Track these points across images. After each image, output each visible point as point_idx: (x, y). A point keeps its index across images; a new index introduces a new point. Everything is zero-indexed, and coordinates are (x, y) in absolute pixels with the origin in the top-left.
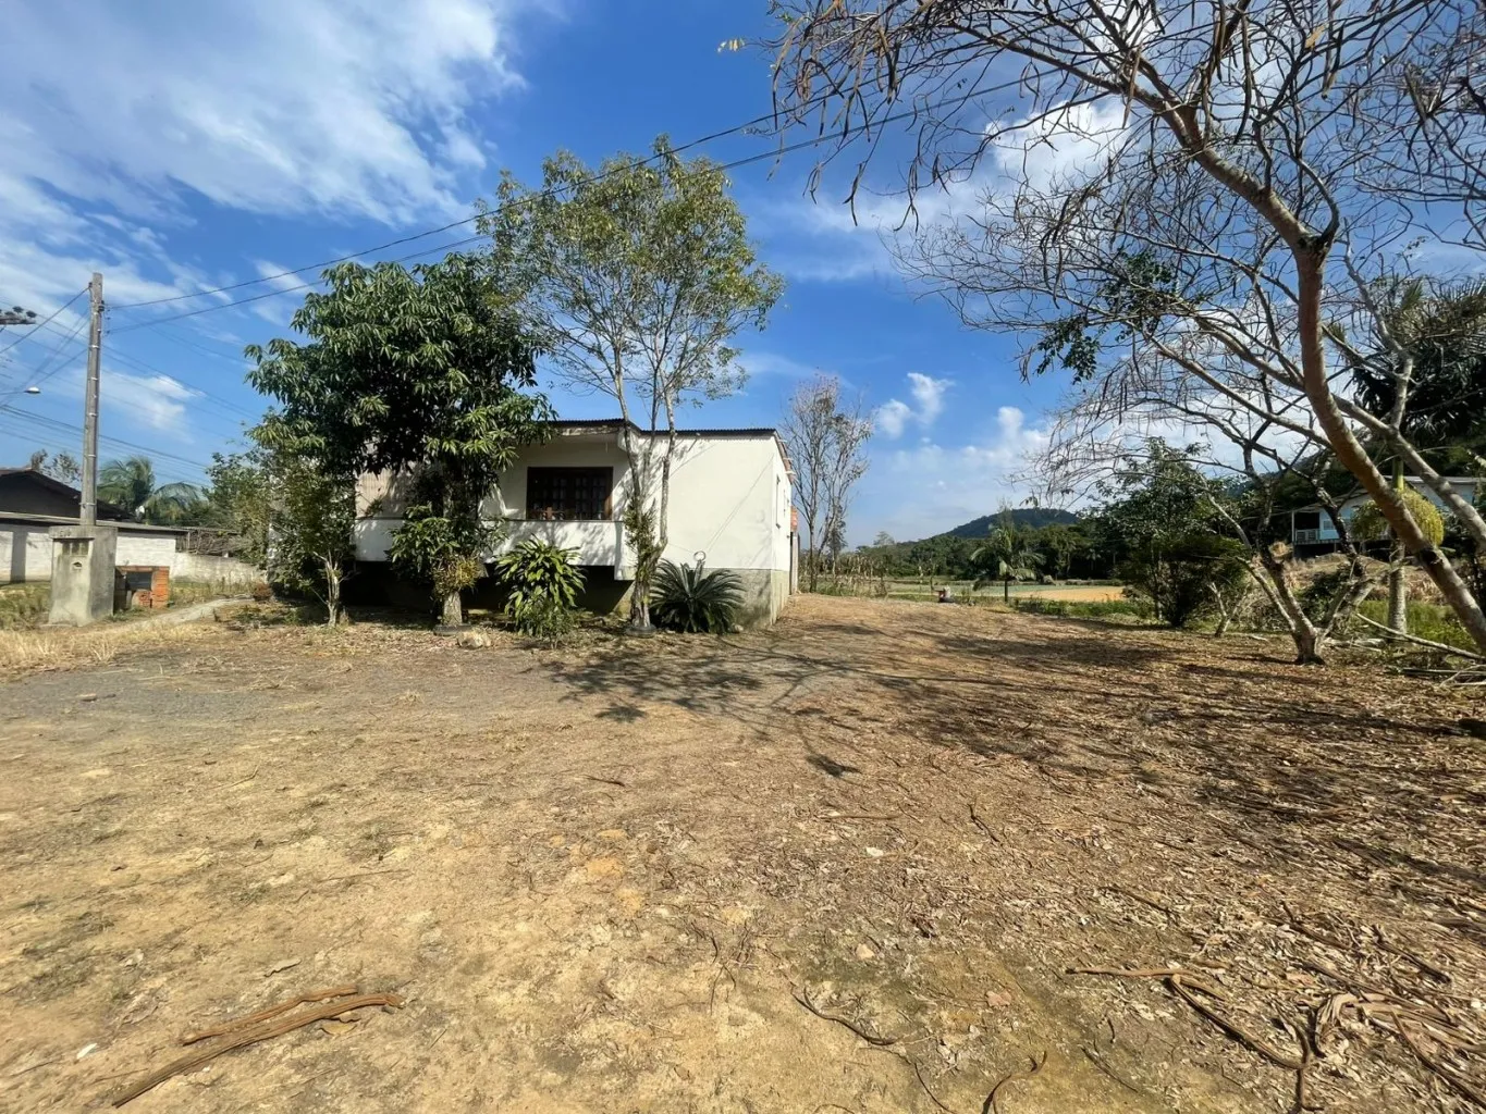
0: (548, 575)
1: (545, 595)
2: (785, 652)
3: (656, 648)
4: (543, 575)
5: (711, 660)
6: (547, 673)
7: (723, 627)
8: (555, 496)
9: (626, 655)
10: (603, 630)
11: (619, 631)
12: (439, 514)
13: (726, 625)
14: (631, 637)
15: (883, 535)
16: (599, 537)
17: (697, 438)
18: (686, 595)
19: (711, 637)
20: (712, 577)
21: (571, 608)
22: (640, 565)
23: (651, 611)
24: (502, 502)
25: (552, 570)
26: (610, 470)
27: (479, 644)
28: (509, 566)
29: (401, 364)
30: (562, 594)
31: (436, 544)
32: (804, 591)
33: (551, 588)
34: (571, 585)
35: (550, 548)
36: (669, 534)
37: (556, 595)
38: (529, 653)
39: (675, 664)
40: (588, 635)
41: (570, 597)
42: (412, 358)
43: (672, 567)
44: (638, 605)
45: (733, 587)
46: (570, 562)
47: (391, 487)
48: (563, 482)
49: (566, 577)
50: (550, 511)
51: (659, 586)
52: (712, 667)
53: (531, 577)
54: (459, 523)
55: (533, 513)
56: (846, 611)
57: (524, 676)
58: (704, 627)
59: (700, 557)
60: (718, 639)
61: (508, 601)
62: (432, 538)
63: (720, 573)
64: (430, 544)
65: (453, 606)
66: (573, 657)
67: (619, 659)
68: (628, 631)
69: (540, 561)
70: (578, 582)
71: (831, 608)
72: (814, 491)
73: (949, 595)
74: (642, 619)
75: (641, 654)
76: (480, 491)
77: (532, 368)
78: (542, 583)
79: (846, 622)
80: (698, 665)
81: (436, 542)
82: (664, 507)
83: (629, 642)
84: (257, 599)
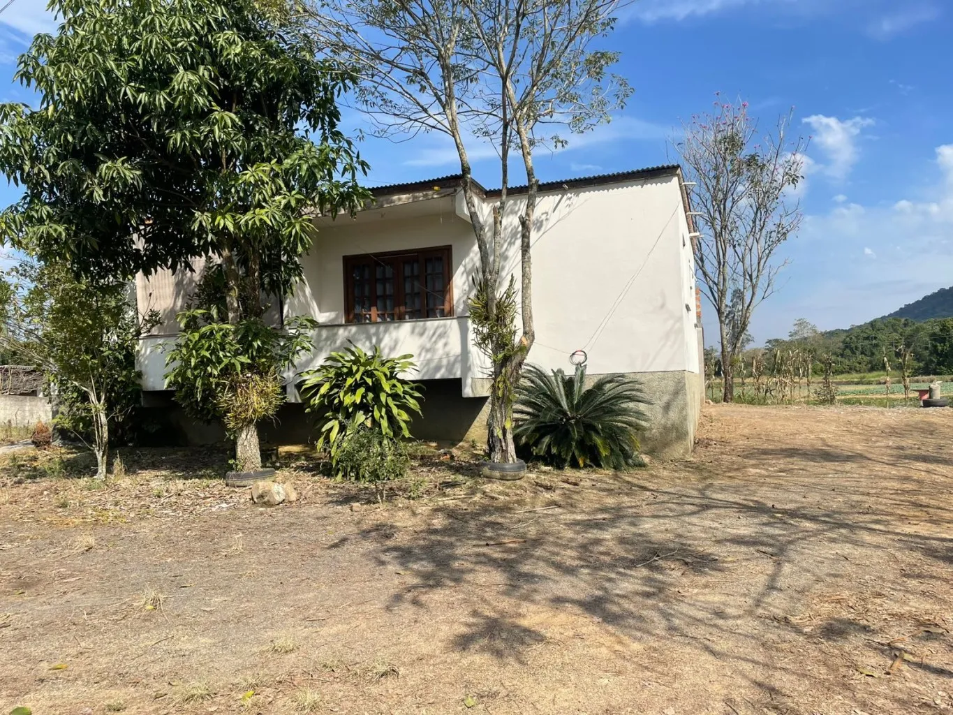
0: (371, 395)
1: (369, 423)
2: (731, 498)
3: (528, 496)
4: (364, 397)
5: (618, 514)
6: (369, 546)
7: (622, 458)
8: (379, 292)
9: (485, 510)
10: (450, 468)
11: (472, 470)
12: (223, 319)
13: (626, 456)
14: (490, 479)
15: (801, 324)
16: (442, 342)
17: (564, 192)
18: (565, 414)
19: (605, 474)
20: (599, 386)
21: (404, 439)
22: (497, 373)
23: (516, 438)
24: (314, 305)
25: (376, 388)
26: (448, 249)
27: (279, 499)
28: (318, 386)
29: (147, 109)
30: (391, 419)
31: (219, 361)
32: (716, 401)
33: (377, 414)
34: (403, 407)
35: (373, 357)
36: (536, 326)
37: (384, 423)
38: (345, 509)
39: (561, 523)
40: (430, 478)
41: (403, 425)
42: (161, 98)
43: (541, 375)
44: (498, 432)
45: (631, 399)
46: (400, 376)
47: (177, 295)
48: (389, 271)
49: (395, 396)
50: (374, 312)
51: (525, 403)
52: (623, 528)
53: (348, 400)
54: (247, 329)
55: (353, 315)
56: (791, 426)
57: (333, 552)
58: (595, 461)
59: (579, 358)
60: (615, 477)
61: (319, 434)
62: (214, 352)
63: (612, 379)
64: (210, 361)
65: (248, 445)
66: (407, 514)
67: (475, 515)
68: (486, 470)
69: (358, 376)
70: (412, 403)
71: (768, 425)
72: (721, 264)
73: (938, 396)
74: (504, 452)
75: (506, 509)
76: (279, 289)
77: (335, 115)
78: (364, 407)
79: (798, 442)
80: (598, 525)
81: (218, 358)
82: (525, 288)
83: (488, 487)
84: (37, 444)
